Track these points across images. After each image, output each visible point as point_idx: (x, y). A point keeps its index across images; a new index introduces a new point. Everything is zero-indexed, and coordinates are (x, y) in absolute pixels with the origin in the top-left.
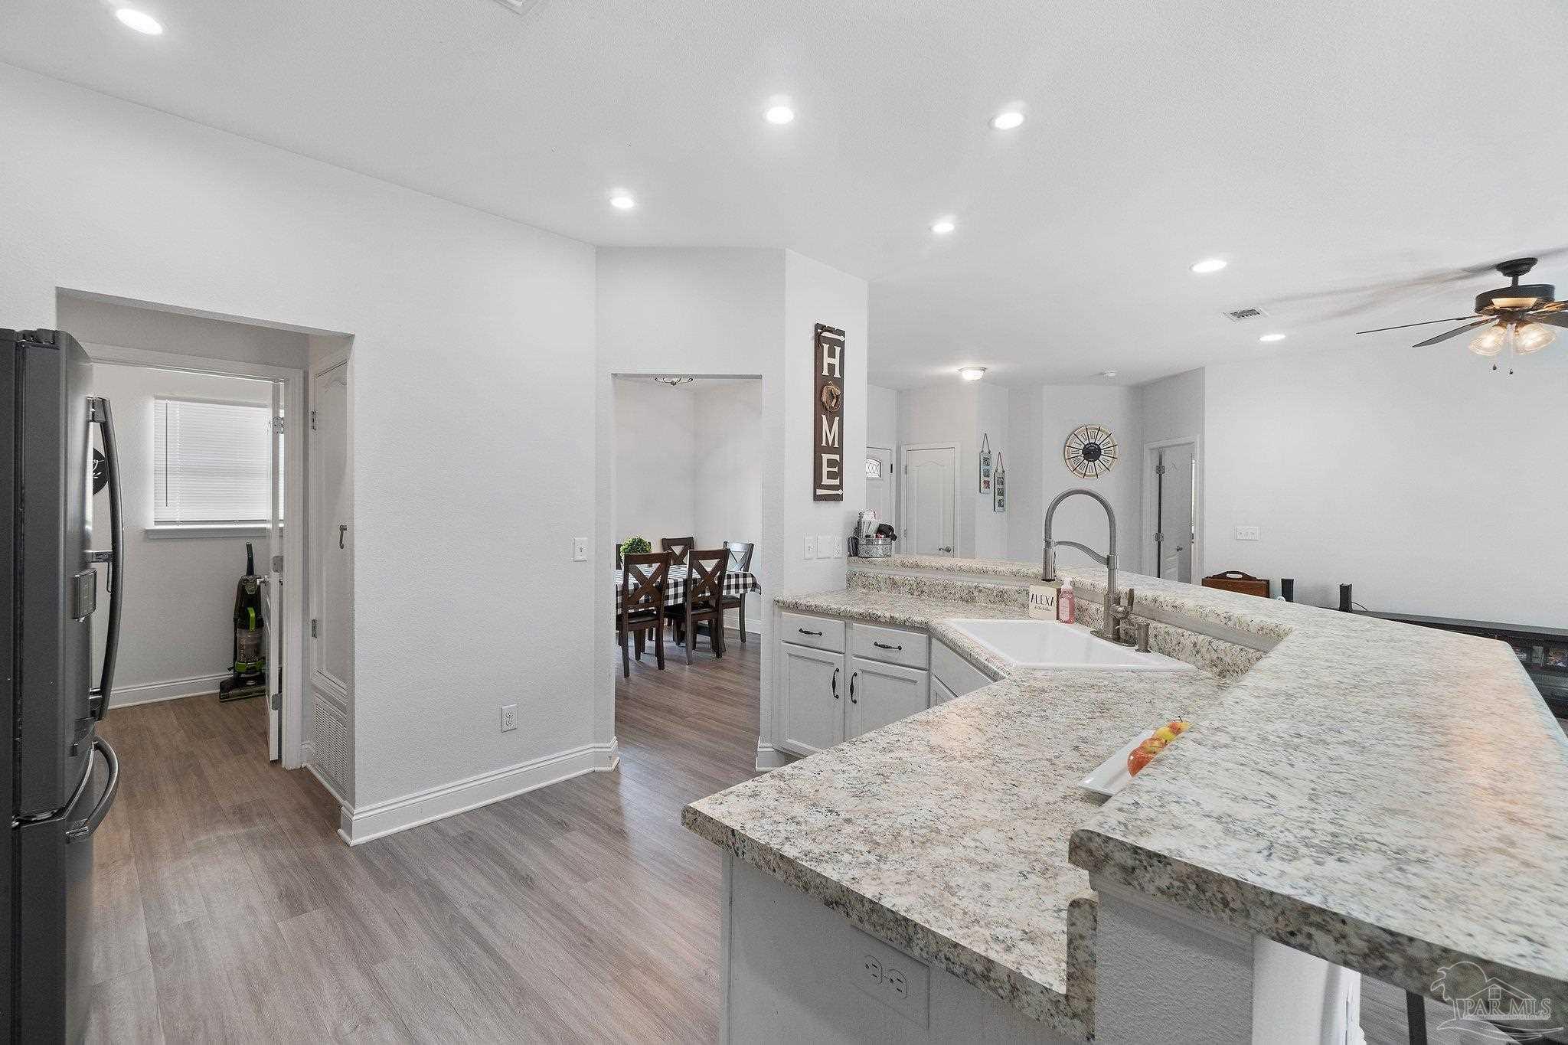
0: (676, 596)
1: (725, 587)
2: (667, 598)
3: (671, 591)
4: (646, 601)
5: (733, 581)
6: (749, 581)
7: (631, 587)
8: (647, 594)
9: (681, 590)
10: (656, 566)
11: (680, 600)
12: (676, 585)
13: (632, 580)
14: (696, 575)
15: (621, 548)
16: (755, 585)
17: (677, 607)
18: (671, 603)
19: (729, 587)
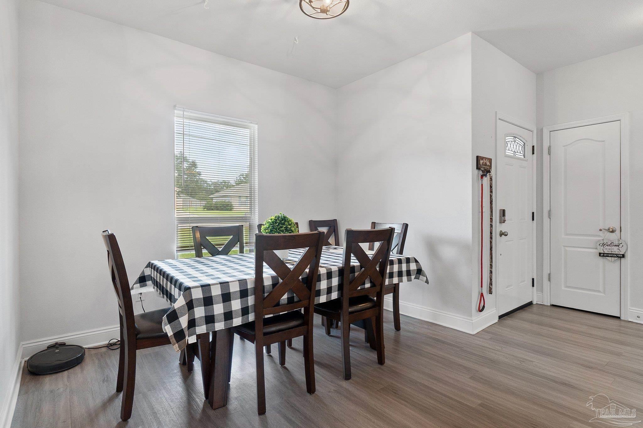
0: (329, 290)
1: (387, 276)
2: (318, 293)
3: (323, 285)
4: (290, 300)
5: (396, 268)
6: (413, 266)
7: (267, 282)
8: (291, 291)
9: (335, 281)
10: (302, 251)
11: (334, 295)
12: (329, 275)
13: (268, 272)
14: (354, 262)
15: (263, 227)
16: (419, 271)
17: (330, 304)
18: (323, 299)
19: (391, 275)
